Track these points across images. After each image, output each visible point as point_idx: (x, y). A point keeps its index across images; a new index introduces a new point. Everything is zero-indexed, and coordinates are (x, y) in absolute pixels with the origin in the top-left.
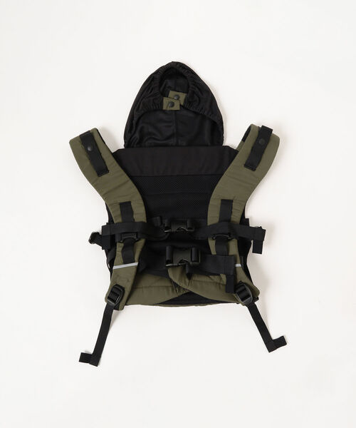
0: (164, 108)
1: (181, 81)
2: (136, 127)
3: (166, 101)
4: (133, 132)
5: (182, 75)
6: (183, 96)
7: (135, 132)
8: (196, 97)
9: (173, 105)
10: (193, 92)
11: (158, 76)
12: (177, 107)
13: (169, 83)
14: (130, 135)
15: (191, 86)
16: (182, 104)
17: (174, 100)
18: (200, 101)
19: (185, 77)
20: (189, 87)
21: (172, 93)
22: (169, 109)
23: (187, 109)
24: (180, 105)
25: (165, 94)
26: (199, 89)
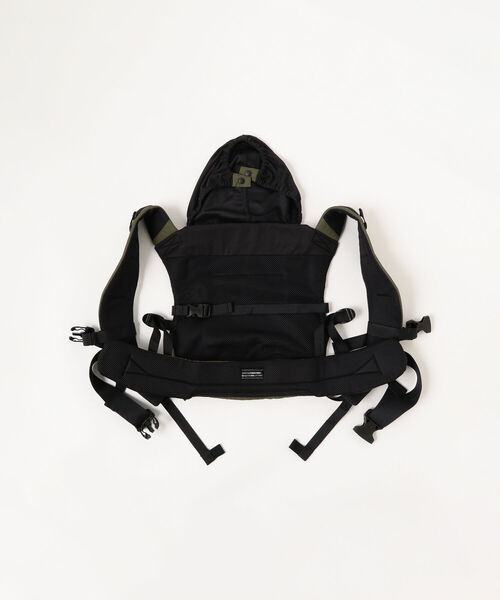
0: (234, 185)
1: (253, 155)
2: (203, 203)
3: (235, 177)
4: (198, 209)
5: (252, 149)
6: (255, 172)
7: (200, 210)
8: (269, 173)
9: (243, 181)
10: (267, 168)
11: (227, 150)
12: (247, 184)
13: (240, 158)
14: (194, 212)
15: (264, 161)
16: (254, 180)
17: (245, 177)
18: (274, 177)
19: (258, 152)
20: (261, 162)
21: (243, 169)
22: (238, 186)
23: (260, 186)
24: (252, 182)
25: (235, 170)
26: (273, 164)
